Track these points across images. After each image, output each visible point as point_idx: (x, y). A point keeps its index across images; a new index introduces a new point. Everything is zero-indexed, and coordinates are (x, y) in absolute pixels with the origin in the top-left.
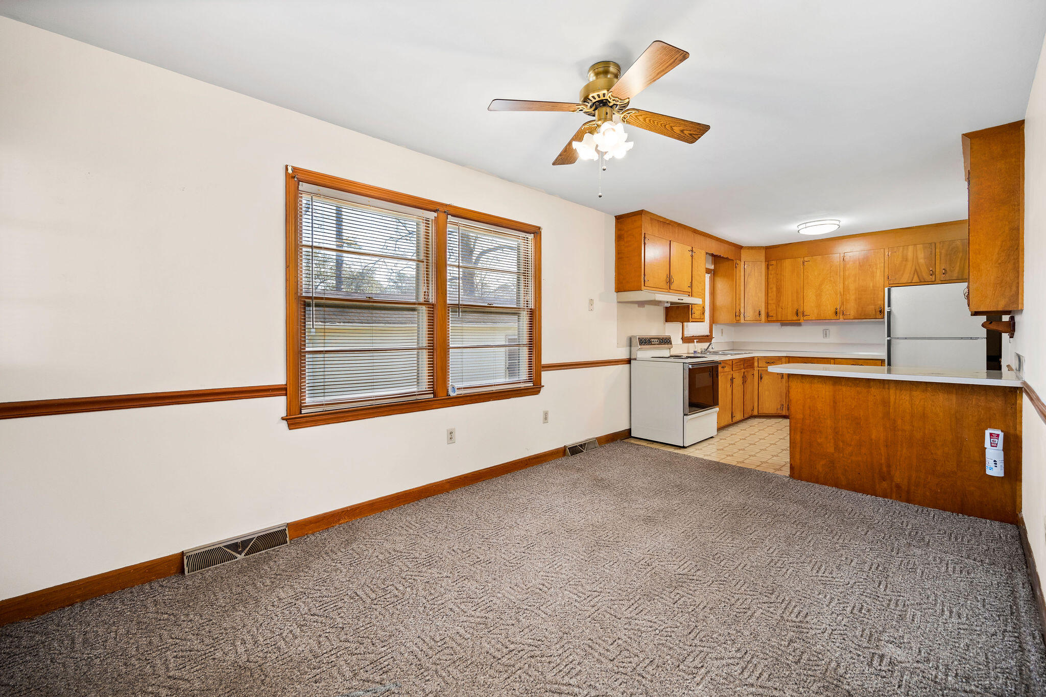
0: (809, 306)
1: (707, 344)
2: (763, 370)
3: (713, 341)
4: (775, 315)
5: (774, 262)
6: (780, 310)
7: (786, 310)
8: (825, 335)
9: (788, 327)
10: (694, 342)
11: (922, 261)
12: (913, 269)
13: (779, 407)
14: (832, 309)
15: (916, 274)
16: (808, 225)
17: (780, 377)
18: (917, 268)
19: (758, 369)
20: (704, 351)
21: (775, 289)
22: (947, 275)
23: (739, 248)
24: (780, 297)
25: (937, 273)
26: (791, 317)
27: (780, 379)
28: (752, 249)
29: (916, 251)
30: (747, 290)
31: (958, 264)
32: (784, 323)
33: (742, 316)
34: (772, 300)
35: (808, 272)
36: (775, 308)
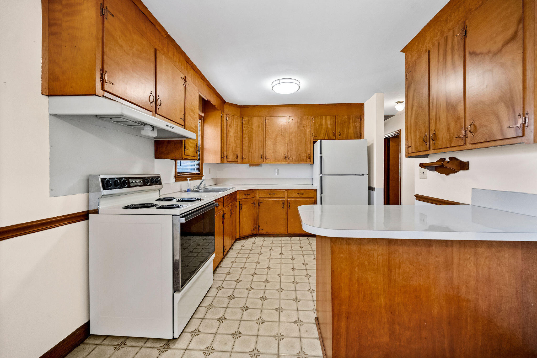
0: (269, 153)
1: (199, 181)
2: (242, 201)
3: (204, 178)
4: (247, 158)
5: (246, 118)
6: (251, 154)
7: (254, 154)
8: (277, 173)
9: (254, 167)
10: (187, 180)
11: (329, 126)
12: (325, 131)
13: (253, 229)
14: (283, 155)
15: (326, 133)
16: (281, 81)
17: (253, 205)
18: (327, 130)
19: (239, 200)
20: (196, 187)
21: (247, 139)
22: (341, 136)
23: (223, 102)
24: (251, 144)
25: (336, 134)
26: (258, 160)
27: (253, 207)
28: (232, 106)
29: (327, 120)
30: (229, 138)
31: (346, 130)
32: (253, 164)
33: (225, 157)
34: (245, 146)
35: (268, 128)
36: (247, 152)
